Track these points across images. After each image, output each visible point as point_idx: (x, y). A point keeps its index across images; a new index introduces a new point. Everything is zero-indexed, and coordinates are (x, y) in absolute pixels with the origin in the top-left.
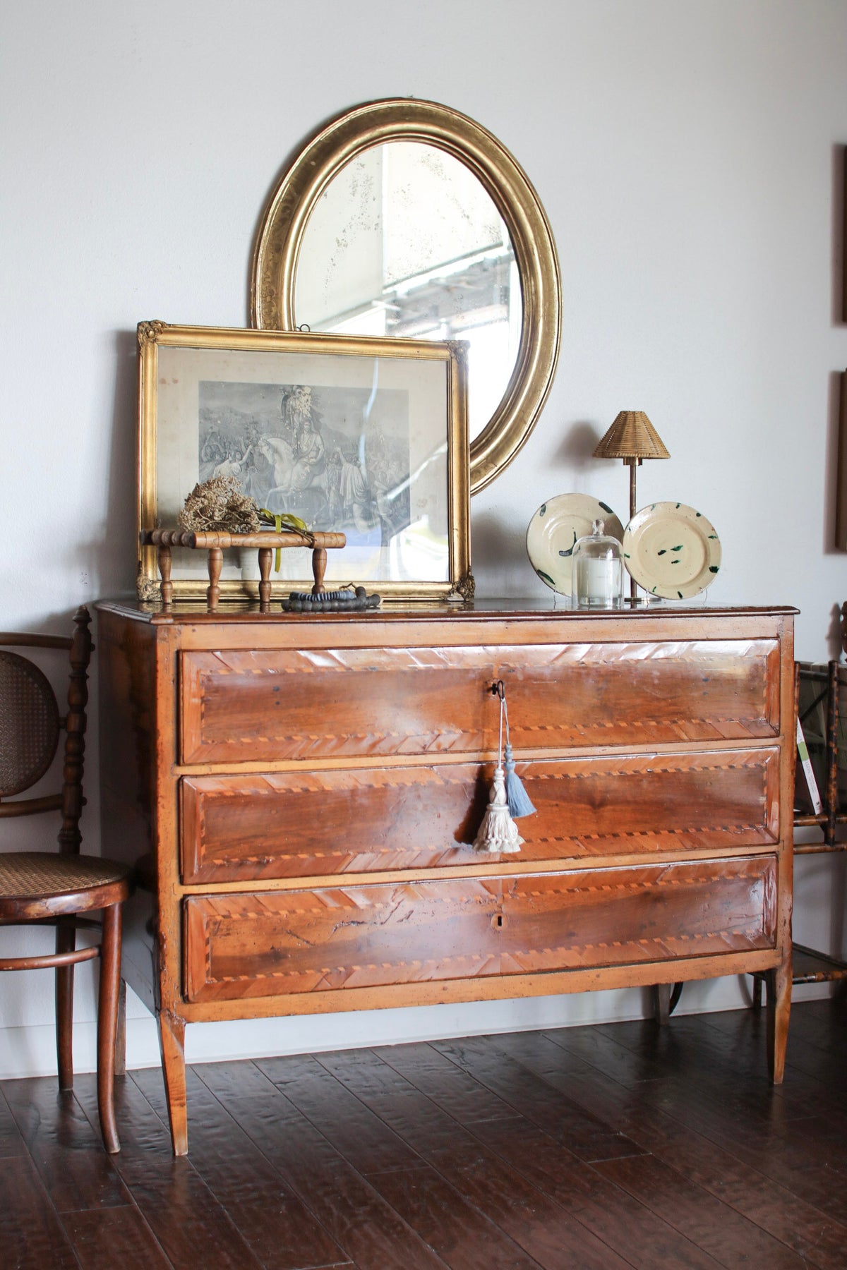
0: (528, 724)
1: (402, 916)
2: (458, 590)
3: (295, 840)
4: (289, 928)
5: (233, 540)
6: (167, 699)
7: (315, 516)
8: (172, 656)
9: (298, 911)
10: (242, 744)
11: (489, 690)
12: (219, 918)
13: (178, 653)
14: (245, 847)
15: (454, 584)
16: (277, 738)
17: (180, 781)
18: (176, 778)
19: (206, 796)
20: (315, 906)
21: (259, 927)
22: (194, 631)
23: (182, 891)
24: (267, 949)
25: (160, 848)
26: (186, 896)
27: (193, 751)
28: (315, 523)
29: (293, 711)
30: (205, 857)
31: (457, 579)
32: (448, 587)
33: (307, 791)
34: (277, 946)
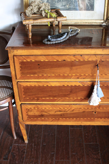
0: (106, 74)
1: (71, 111)
2: (105, 22)
3: (45, 95)
4: (45, 111)
5: (34, 21)
6: (12, 66)
7: (69, 3)
8: (12, 56)
9: (47, 108)
10: (31, 76)
11: (96, 66)
12: (29, 108)
13: (13, 56)
14: (34, 96)
15: (104, 20)
16: (40, 75)
17: (17, 82)
18: (16, 82)
19: (23, 86)
20: (51, 108)
21: (38, 111)
22: (17, 51)
23: (20, 103)
24: (40, 114)
25: (15, 95)
26: (22, 104)
27: (19, 77)
28: (69, 5)
29: (43, 69)
30: (24, 98)
31: (105, 19)
32: (102, 21)
33: (48, 86)
34: (42, 114)
